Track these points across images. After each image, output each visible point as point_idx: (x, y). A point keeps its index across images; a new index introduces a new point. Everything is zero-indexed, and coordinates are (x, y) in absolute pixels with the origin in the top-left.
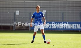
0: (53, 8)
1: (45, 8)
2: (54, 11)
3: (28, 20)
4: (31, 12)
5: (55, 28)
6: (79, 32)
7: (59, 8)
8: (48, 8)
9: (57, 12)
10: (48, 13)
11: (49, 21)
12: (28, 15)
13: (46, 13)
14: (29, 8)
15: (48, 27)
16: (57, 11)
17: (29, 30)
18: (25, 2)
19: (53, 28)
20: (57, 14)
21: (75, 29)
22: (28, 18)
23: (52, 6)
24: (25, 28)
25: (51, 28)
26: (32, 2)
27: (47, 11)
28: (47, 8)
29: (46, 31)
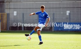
0: (76, 9)
1: (68, 9)
5: (79, 29)
8: (72, 9)
9: (80, 13)
10: (72, 14)
11: (72, 22)
13: (70, 14)
15: (72, 28)
18: (49, 2)
19: (76, 29)
23: (75, 7)
24: (48, 29)
25: (74, 28)
26: (55, 3)
27: (70, 12)
29: (70, 32)
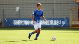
0: (26, 5)
1: (18, 5)
2: (27, 8)
3: (1, 17)
4: (4, 9)
6: (52, 28)
7: (33, 5)
8: (22, 5)
9: (30, 9)
10: (21, 10)
12: (1, 12)
13: (19, 10)
14: (3, 5)
16: (30, 7)
17: (3, 26)
20: (30, 11)
21: (48, 25)
22: (1, 15)
23: (25, 3)
27: (20, 8)
28: (20, 5)
29: (20, 27)
